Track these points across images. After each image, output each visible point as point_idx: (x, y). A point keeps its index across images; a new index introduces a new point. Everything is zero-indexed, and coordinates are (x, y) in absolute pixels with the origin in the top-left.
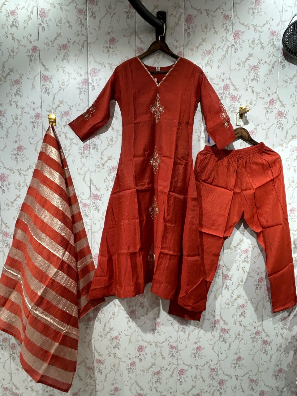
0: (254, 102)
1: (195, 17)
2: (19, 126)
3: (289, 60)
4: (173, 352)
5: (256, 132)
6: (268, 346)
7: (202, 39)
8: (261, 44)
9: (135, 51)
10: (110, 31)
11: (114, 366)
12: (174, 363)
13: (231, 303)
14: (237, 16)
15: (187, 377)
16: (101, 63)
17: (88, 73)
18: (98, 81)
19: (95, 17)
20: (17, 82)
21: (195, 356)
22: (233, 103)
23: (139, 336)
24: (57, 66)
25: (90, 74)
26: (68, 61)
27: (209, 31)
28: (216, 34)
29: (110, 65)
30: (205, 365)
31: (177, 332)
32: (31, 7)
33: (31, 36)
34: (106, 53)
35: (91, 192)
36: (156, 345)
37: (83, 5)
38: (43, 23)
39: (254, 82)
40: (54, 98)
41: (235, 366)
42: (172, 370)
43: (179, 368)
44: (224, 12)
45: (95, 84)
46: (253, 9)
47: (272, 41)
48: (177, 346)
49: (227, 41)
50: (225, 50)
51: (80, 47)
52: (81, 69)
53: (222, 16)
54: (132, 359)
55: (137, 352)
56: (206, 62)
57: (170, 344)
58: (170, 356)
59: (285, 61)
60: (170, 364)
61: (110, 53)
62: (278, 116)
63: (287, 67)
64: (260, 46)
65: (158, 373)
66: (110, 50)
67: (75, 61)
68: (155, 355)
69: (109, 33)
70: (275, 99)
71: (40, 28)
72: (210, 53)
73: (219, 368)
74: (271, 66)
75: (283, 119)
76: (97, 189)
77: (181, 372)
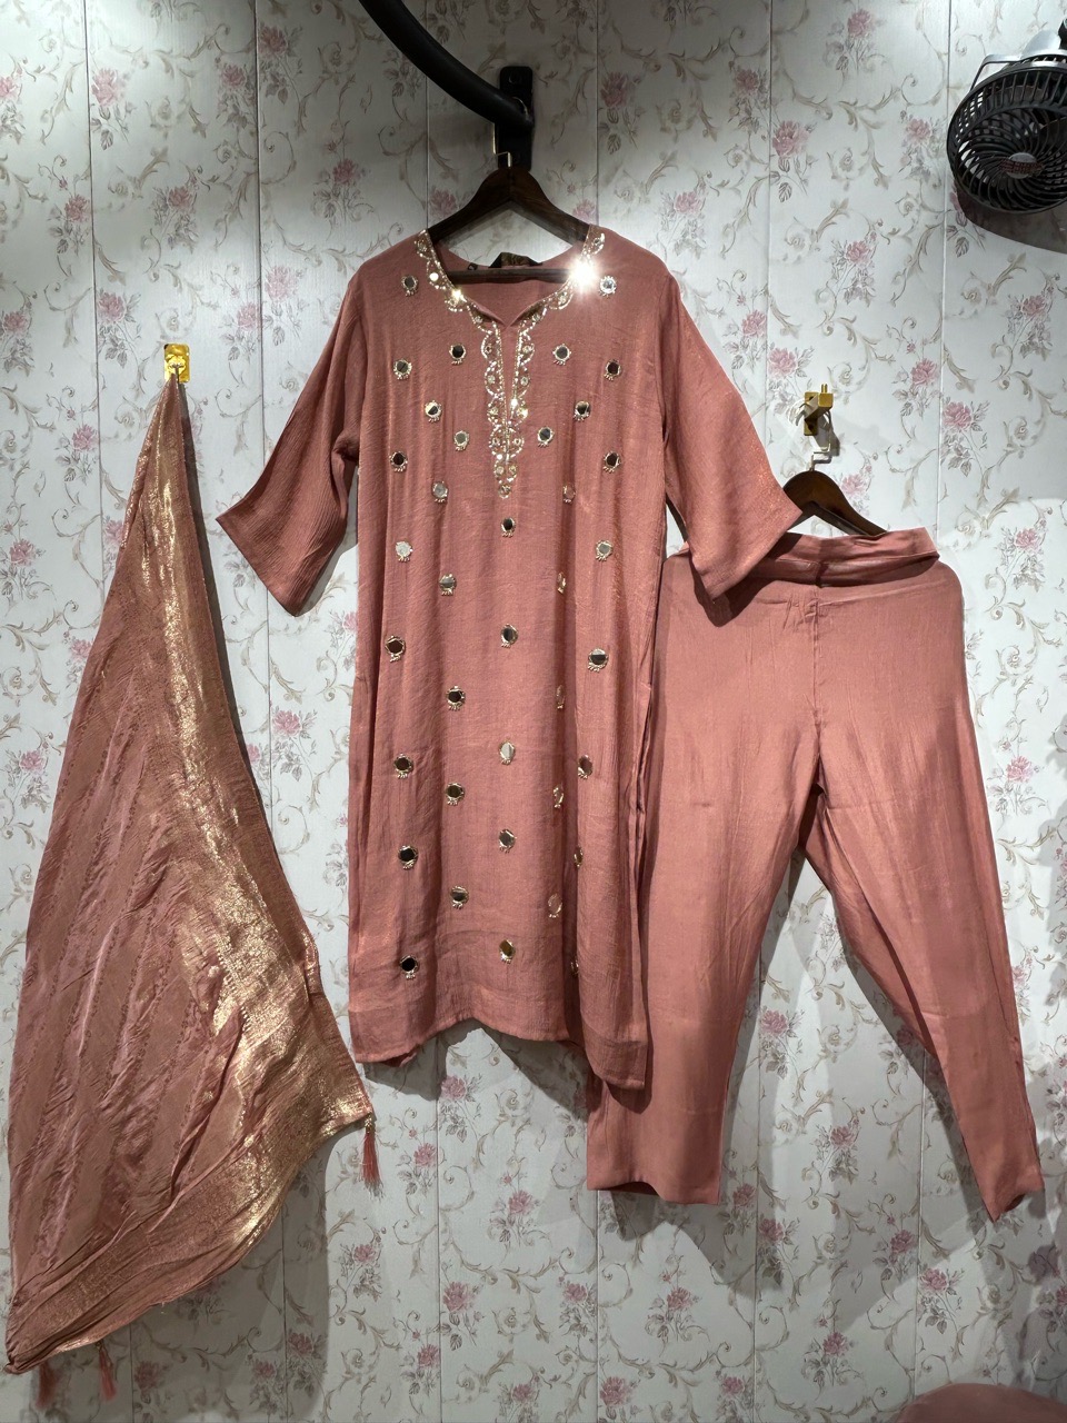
0: (857, 376)
1: (638, 80)
2: (19, 473)
3: (979, 221)
4: (581, 1312)
5: (867, 481)
6: (943, 1295)
7: (663, 156)
8: (876, 167)
9: (424, 205)
10: (336, 138)
11: (358, 1361)
12: (585, 1354)
13: (795, 1126)
14: (785, 74)
15: (633, 1413)
16: (304, 248)
17: (260, 285)
18: (294, 314)
19: (283, 94)
20: (15, 321)
21: (664, 1328)
22: (782, 379)
23: (452, 1246)
24: (153, 265)
25: (268, 289)
26: (191, 245)
27: (688, 128)
28: (710, 137)
29: (339, 256)
30: (700, 1365)
31: (594, 1233)
32: (65, 67)
33: (63, 162)
34: (322, 215)
35: (270, 705)
36: (515, 1284)
37: (244, 54)
38: (108, 118)
39: (856, 301)
40: (141, 375)
41: (820, 1373)
42: (575, 1382)
43: (602, 1377)
44: (737, 63)
45: (284, 321)
46: (840, 47)
47: (914, 156)
48: (596, 1285)
49: (752, 164)
50: (745, 195)
51: (232, 199)
52: (236, 271)
53: (733, 75)
54: (423, 1337)
55: (444, 1307)
56: (678, 236)
57: (566, 1278)
58: (567, 1327)
59: (964, 225)
60: (568, 1358)
61: (337, 214)
62: (946, 422)
63: (972, 247)
64: (871, 174)
65: (523, 1393)
66: (338, 204)
67: (217, 245)
68: (511, 1321)
69: (332, 147)
70: (935, 361)
71: (96, 138)
72: (690, 203)
73: (758, 1377)
74: (916, 243)
75: (967, 431)
76: (292, 694)
77: (613, 1391)
